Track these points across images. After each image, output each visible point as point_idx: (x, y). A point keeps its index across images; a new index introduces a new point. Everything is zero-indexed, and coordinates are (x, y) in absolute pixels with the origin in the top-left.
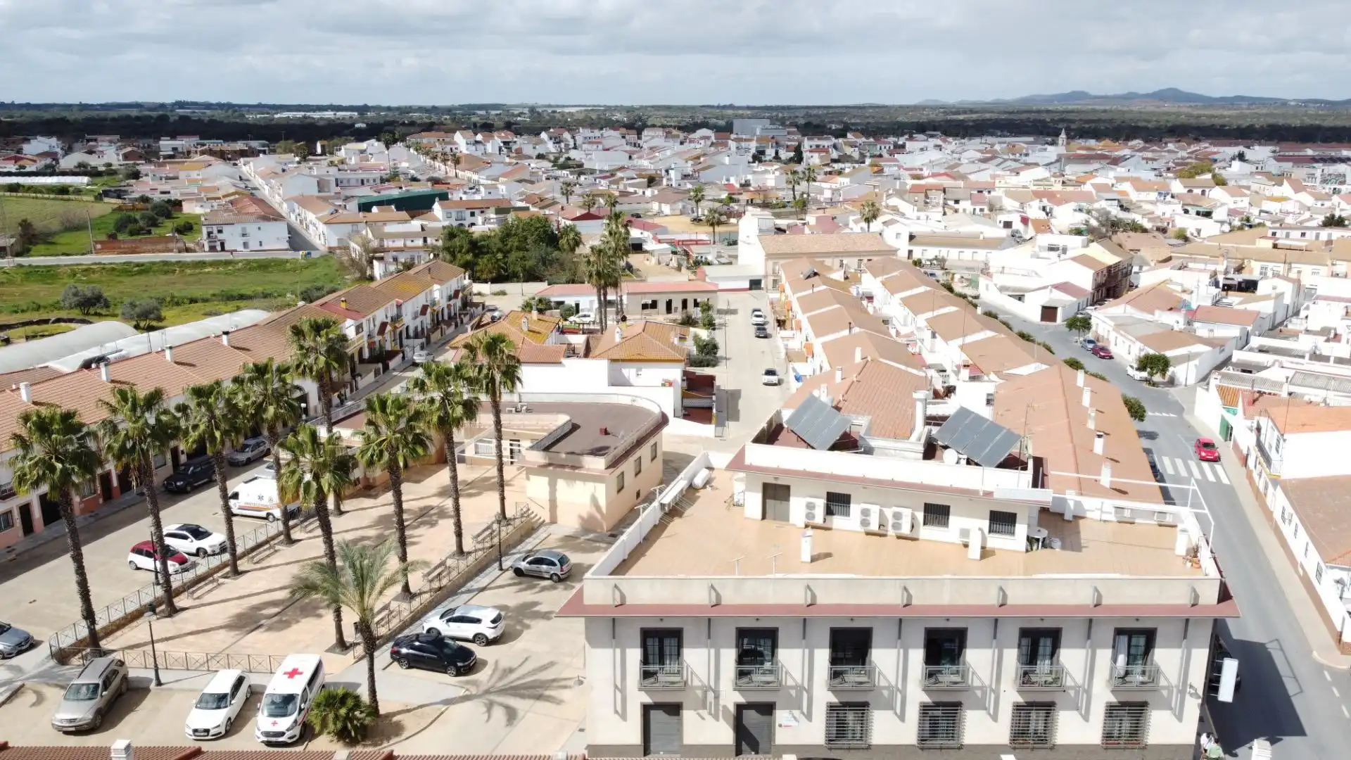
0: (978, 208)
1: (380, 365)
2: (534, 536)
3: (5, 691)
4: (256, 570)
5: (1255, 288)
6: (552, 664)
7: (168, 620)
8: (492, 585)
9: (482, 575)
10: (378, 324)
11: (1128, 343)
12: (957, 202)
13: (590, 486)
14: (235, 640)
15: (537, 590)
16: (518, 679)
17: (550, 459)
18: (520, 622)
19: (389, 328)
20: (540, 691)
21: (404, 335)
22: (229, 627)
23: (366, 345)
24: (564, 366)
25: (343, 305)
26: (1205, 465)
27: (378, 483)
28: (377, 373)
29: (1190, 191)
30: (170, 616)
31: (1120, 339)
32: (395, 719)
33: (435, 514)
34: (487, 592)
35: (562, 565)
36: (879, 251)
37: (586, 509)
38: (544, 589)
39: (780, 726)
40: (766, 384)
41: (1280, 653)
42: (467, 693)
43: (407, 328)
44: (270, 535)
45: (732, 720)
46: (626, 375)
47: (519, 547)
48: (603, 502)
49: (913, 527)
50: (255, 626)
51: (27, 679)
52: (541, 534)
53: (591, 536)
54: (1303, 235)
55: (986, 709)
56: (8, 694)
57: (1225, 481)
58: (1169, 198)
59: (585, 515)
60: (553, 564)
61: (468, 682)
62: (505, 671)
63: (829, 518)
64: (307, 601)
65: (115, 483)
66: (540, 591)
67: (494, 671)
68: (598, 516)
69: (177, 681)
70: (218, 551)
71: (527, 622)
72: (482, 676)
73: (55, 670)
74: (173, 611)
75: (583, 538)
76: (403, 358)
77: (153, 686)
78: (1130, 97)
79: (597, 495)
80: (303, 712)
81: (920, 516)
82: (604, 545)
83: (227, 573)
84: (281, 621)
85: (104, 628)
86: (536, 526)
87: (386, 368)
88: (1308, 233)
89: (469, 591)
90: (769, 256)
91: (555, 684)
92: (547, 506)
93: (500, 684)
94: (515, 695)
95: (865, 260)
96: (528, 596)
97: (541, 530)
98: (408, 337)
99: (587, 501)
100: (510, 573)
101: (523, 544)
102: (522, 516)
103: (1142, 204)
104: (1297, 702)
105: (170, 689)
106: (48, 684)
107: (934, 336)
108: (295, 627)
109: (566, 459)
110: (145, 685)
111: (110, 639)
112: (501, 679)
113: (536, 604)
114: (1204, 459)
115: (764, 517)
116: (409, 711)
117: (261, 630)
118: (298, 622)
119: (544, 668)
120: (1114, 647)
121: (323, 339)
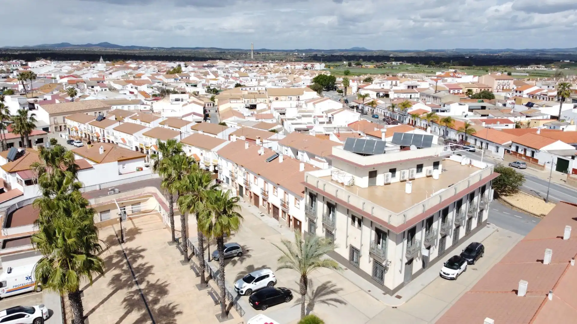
0: (104, 89)
5: (256, 107)
12: (93, 87)
15: (239, 262)
29: (182, 78)
35: (241, 248)
36: (89, 109)
38: (241, 260)
39: (431, 254)
54: (250, 89)
58: (178, 81)
60: (238, 248)
78: (89, 45)
81: (416, 170)
88: (251, 88)
90: (51, 115)
95: (98, 112)
103: (171, 84)
115: (368, 186)
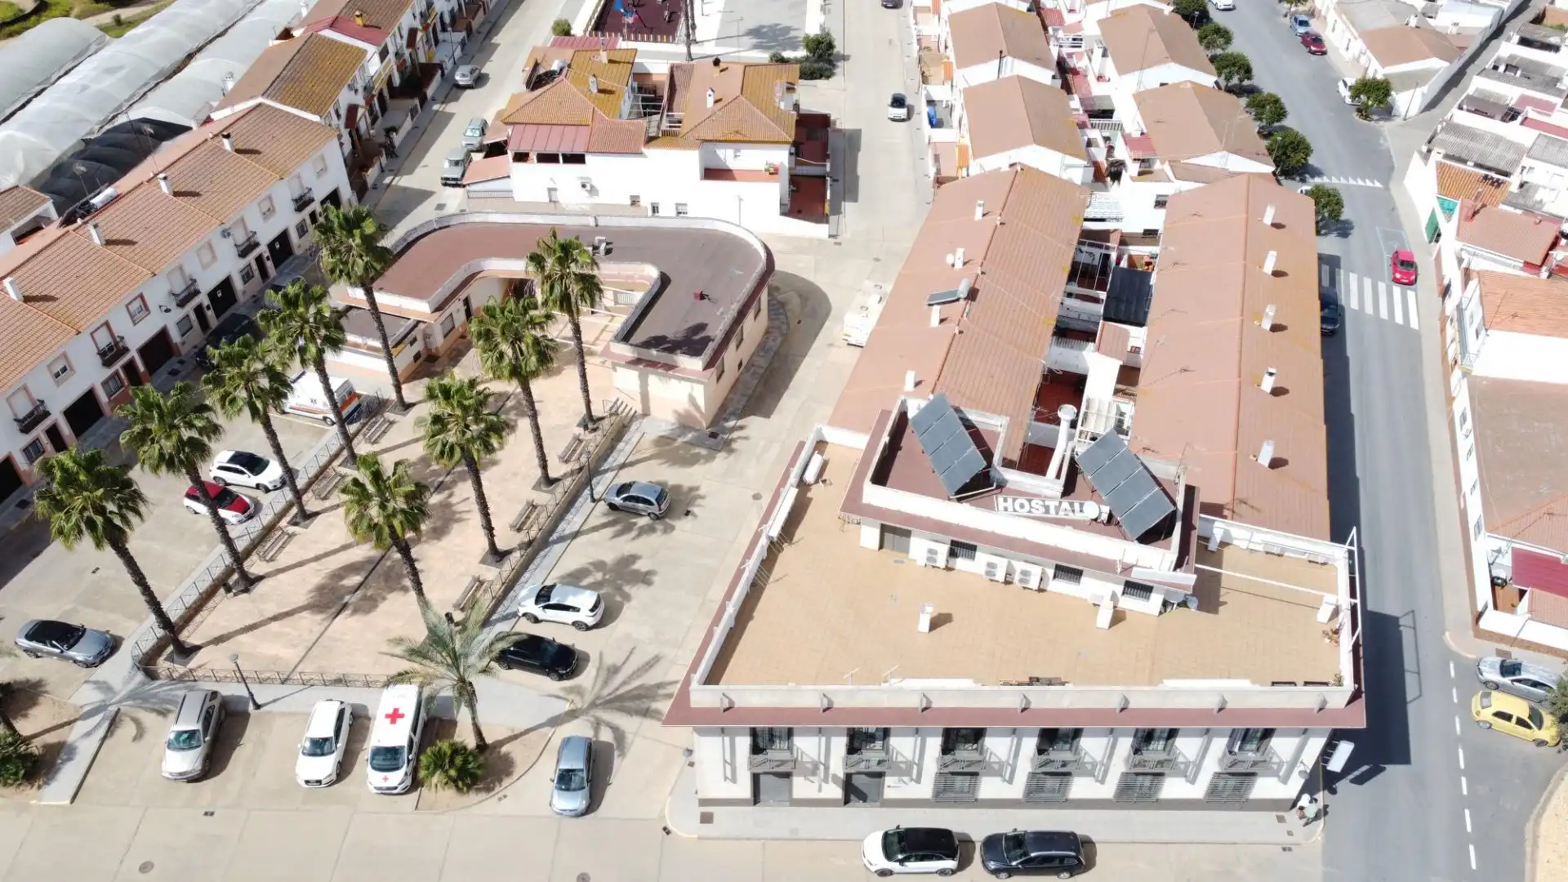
1: (417, 101)
2: (626, 438)
3: (103, 719)
4: (325, 510)
6: (656, 659)
7: (244, 596)
8: (585, 528)
9: (573, 510)
10: (405, 33)
11: (1348, 35)
13: (686, 385)
14: (323, 629)
15: (634, 533)
16: (624, 683)
17: (638, 354)
18: (619, 589)
19: (420, 35)
20: (645, 704)
21: (439, 28)
22: (316, 606)
23: (395, 67)
24: (645, 157)
25: (359, 21)
26: (1397, 290)
27: (442, 352)
28: (413, 112)
30: (246, 590)
31: (1340, 26)
32: (504, 749)
33: (513, 408)
34: (580, 540)
35: (659, 505)
37: (683, 405)
38: (643, 531)
39: (889, 787)
40: (893, 120)
41: (1411, 631)
42: (573, 707)
43: (441, 17)
44: (332, 453)
45: (841, 784)
46: (722, 156)
47: (610, 459)
48: (701, 402)
49: (1041, 580)
50: (338, 607)
51: (120, 701)
52: (632, 436)
53: (690, 436)
55: (1094, 776)
56: (106, 725)
57: (1414, 324)
59: (681, 410)
60: (650, 503)
61: (571, 690)
62: (609, 670)
63: (952, 560)
64: (389, 563)
65: (141, 367)
66: (639, 535)
67: (598, 670)
68: (698, 415)
69: (274, 701)
70: (279, 485)
71: (627, 589)
72: (586, 679)
73: (147, 687)
74: (249, 582)
75: (680, 440)
76: (443, 74)
77: (251, 707)
79: (695, 395)
80: (411, 763)
81: (1051, 572)
82: (704, 452)
83: (295, 516)
84: (365, 598)
85: (181, 617)
86: (626, 422)
87: (423, 100)
89: (562, 539)
91: (661, 692)
92: (638, 398)
93: (605, 692)
94: (622, 710)
96: (626, 545)
97: (634, 427)
98: (444, 30)
99: (685, 399)
100: (602, 507)
101: (614, 454)
102: (611, 415)
104: (1412, 710)
105: (269, 712)
106: (146, 709)
107: (1104, 55)
108: (383, 607)
109: (657, 356)
110: (240, 708)
111: (191, 627)
112: (606, 683)
113: (634, 558)
114: (1397, 281)
115: (881, 547)
116: (515, 737)
117: (348, 612)
118: (384, 599)
119: (650, 665)
120: (1231, 737)
121: (358, 240)
